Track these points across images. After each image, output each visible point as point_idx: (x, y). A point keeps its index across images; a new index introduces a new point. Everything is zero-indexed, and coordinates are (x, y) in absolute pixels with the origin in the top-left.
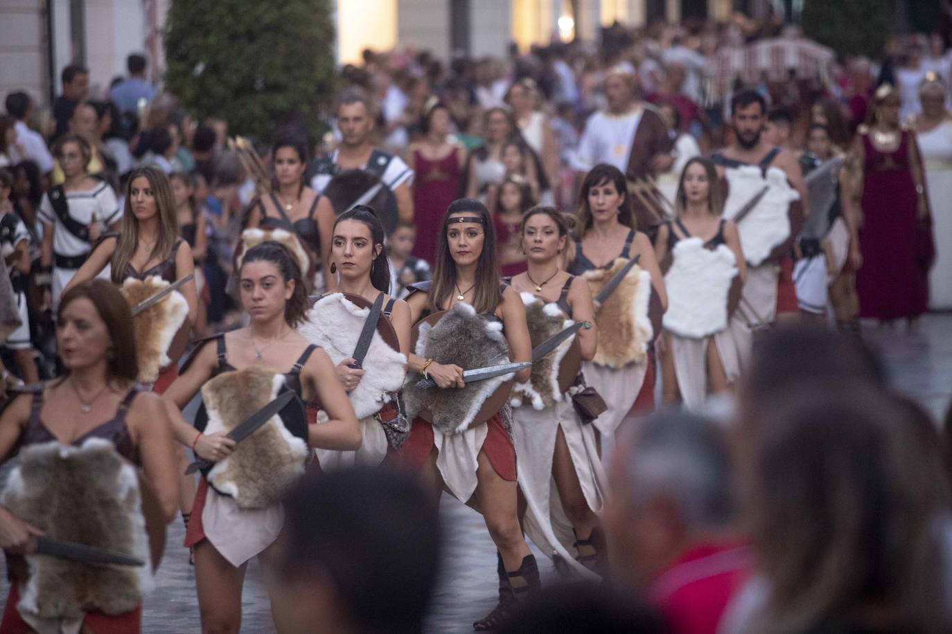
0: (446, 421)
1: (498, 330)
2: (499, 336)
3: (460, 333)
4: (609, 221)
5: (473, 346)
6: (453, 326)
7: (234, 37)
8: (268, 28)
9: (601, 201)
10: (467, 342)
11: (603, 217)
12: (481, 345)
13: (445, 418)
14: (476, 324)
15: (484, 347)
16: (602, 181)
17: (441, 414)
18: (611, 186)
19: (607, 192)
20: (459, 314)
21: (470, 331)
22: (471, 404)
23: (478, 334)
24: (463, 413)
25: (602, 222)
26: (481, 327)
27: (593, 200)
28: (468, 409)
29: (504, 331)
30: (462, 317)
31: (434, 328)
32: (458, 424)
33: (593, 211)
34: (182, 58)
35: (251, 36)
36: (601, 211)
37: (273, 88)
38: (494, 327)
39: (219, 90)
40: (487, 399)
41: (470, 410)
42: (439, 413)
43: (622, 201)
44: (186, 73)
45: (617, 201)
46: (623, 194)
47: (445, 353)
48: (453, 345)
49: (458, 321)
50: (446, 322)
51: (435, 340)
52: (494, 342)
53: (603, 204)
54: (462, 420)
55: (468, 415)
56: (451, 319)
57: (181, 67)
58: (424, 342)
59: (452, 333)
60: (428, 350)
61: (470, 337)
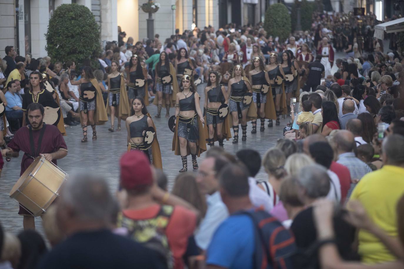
7: (68, 37)
8: (78, 34)
34: (52, 43)
35: (73, 37)
37: (80, 52)
39: (63, 53)
44: (53, 48)
57: (51, 46)
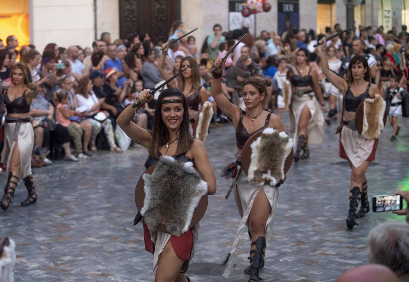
0: (175, 228)
1: (191, 166)
2: (193, 170)
3: (169, 174)
4: (360, 79)
5: (178, 180)
6: (163, 171)
9: (356, 71)
10: (174, 178)
11: (358, 77)
12: (183, 177)
13: (173, 227)
14: (177, 166)
15: (185, 179)
16: (358, 62)
17: (170, 225)
18: (361, 64)
19: (359, 67)
20: (165, 163)
21: (174, 172)
22: (187, 214)
23: (180, 172)
24: (183, 221)
25: (357, 80)
26: (180, 168)
27: (353, 70)
28: (186, 217)
29: (195, 166)
30: (167, 164)
31: (152, 175)
32: (182, 228)
33: (353, 75)
36: (356, 75)
38: (188, 165)
40: (196, 209)
41: (187, 218)
42: (169, 225)
43: (366, 71)
45: (364, 71)
46: (366, 68)
47: (163, 189)
48: (166, 182)
49: (166, 167)
50: (159, 170)
51: (154, 182)
52: (191, 175)
53: (357, 72)
54: (184, 225)
55: (187, 222)
56: (161, 167)
58: (148, 185)
59: (164, 176)
60: (152, 190)
61: (176, 175)
